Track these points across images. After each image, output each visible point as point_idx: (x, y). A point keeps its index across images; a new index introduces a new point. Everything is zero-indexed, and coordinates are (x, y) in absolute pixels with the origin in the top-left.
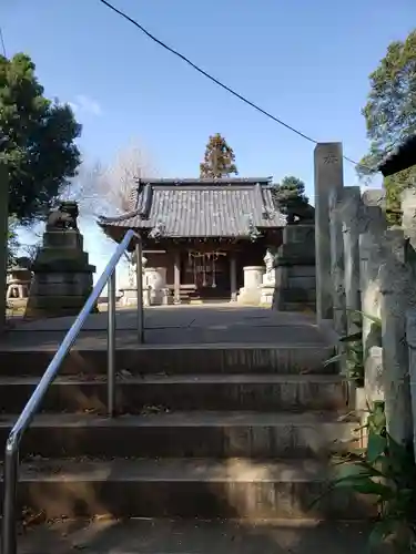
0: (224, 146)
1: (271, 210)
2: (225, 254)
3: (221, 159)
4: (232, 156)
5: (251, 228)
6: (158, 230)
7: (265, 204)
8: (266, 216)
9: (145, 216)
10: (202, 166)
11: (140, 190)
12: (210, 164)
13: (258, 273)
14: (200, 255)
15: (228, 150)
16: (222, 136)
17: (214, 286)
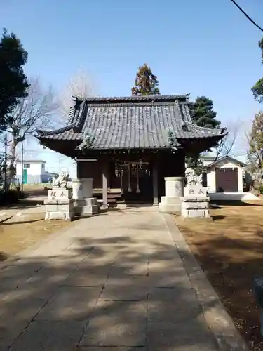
0: (150, 74)
1: (189, 122)
2: (147, 163)
3: (148, 85)
4: (156, 82)
5: (171, 140)
6: (85, 143)
7: (183, 118)
8: (185, 128)
9: (78, 130)
10: (133, 89)
11: (77, 107)
12: (139, 87)
13: (179, 183)
14: (125, 165)
15: (153, 76)
16: (148, 66)
17: (138, 191)
